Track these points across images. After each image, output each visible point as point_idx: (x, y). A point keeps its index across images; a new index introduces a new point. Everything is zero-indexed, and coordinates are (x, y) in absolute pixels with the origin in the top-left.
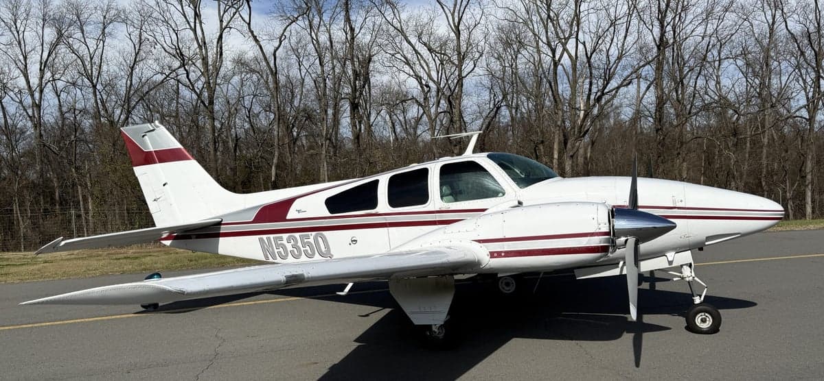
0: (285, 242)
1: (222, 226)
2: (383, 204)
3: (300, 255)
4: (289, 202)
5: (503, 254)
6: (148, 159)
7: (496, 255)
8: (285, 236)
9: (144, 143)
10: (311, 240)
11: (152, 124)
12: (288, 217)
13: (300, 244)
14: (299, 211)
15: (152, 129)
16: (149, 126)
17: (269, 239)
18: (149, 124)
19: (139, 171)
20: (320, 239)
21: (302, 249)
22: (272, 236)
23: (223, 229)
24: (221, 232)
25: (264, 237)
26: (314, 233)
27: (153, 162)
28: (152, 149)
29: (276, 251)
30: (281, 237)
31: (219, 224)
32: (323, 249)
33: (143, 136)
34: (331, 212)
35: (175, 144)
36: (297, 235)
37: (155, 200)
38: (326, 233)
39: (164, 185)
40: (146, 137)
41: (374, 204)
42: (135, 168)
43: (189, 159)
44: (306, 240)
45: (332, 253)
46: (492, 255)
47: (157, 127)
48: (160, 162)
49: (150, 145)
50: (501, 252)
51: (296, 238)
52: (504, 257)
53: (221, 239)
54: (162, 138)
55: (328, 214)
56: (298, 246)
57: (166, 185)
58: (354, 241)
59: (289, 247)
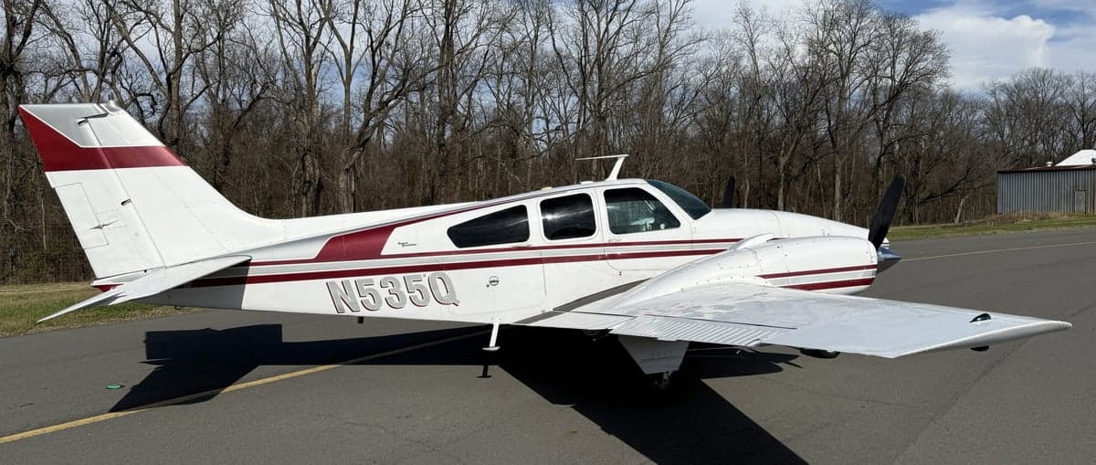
0: (376, 287)
1: (251, 267)
2: (537, 236)
3: (405, 302)
4: (387, 230)
8: (377, 279)
9: (82, 136)
10: (425, 283)
11: (102, 105)
12: (382, 253)
13: (403, 288)
15: (102, 112)
16: (92, 108)
17: (346, 284)
18: (95, 105)
19: (56, 179)
20: (438, 281)
21: (407, 295)
22: (352, 280)
23: (253, 272)
24: (249, 275)
25: (338, 281)
26: (429, 274)
27: (102, 166)
28: (97, 146)
29: (359, 299)
30: (371, 280)
31: (247, 264)
32: (444, 293)
33: (79, 123)
34: (458, 243)
35: (150, 140)
36: (399, 277)
38: (447, 272)
39: (123, 203)
40: (86, 126)
41: (524, 234)
42: (48, 174)
44: (414, 283)
45: (458, 298)
47: (112, 110)
48: (113, 167)
49: (92, 138)
51: (397, 280)
53: (248, 287)
54: (125, 130)
55: (454, 248)
56: (402, 292)
57: (127, 205)
58: (494, 282)
59: (384, 293)
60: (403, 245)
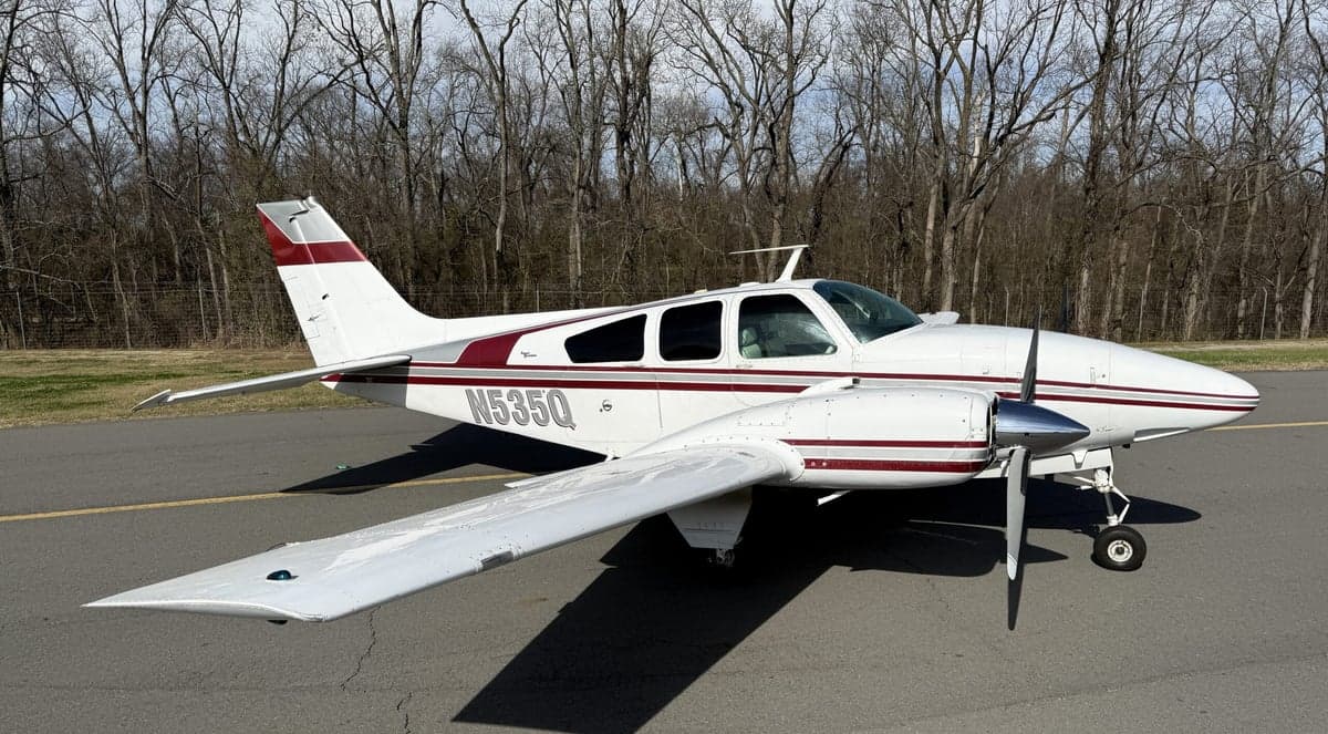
0: (504, 399)
1: (411, 367)
2: (652, 354)
3: (527, 420)
4: (512, 338)
5: (824, 464)
6: (299, 255)
7: (813, 464)
8: (505, 390)
9: (292, 230)
10: (544, 400)
11: (305, 202)
12: (509, 362)
13: (526, 404)
14: (525, 355)
15: (303, 209)
16: (298, 205)
17: (480, 392)
18: (299, 203)
19: (287, 273)
20: (556, 399)
21: (530, 412)
22: (485, 389)
23: (413, 372)
24: (410, 375)
25: (474, 388)
26: (547, 390)
27: (307, 261)
28: (304, 242)
29: (491, 411)
30: (499, 392)
31: (407, 363)
32: (561, 415)
33: (291, 220)
34: (574, 359)
35: (339, 235)
36: (523, 390)
37: (311, 319)
38: (563, 390)
39: (324, 298)
40: (295, 222)
41: (637, 353)
42: (279, 268)
43: (359, 260)
44: (536, 399)
45: (574, 421)
46: (809, 463)
47: (312, 206)
48: (316, 262)
49: (301, 235)
50: (823, 461)
51: (520, 394)
52: (827, 468)
53: (410, 387)
54: (319, 224)
55: (571, 364)
56: (524, 408)
57: (327, 299)
58: (608, 407)
59: (511, 407)
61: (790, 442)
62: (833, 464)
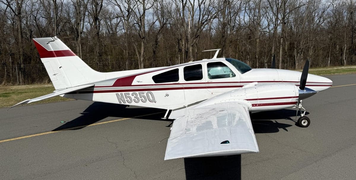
0: (131, 95)
1: (95, 88)
2: (182, 79)
3: (139, 101)
4: (133, 77)
5: (257, 105)
6: (50, 54)
7: (254, 105)
8: (131, 93)
9: (48, 47)
10: (145, 95)
11: (53, 38)
12: (132, 84)
13: (139, 96)
15: (53, 40)
16: (51, 39)
17: (121, 94)
18: (51, 38)
19: (43, 60)
20: (150, 94)
21: (140, 99)
22: (123, 93)
23: (95, 89)
24: (94, 90)
25: (119, 93)
26: (146, 92)
27: (53, 56)
28: (52, 50)
29: (126, 99)
30: (129, 93)
31: (93, 87)
32: (151, 98)
33: (47, 43)
34: (155, 82)
35: (66, 48)
36: (137, 92)
37: (54, 75)
38: (152, 92)
39: (60, 68)
40: (49, 44)
41: (177, 79)
42: (41, 59)
43: (74, 55)
44: (142, 95)
45: (156, 100)
47: (56, 39)
48: (57, 57)
49: (51, 47)
51: (136, 94)
53: (94, 94)
54: (58, 45)
55: (154, 83)
56: (138, 98)
57: (61, 68)
58: (167, 95)
59: (133, 98)
60: (138, 82)
61: (247, 100)
62: (260, 105)
